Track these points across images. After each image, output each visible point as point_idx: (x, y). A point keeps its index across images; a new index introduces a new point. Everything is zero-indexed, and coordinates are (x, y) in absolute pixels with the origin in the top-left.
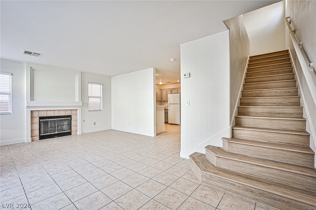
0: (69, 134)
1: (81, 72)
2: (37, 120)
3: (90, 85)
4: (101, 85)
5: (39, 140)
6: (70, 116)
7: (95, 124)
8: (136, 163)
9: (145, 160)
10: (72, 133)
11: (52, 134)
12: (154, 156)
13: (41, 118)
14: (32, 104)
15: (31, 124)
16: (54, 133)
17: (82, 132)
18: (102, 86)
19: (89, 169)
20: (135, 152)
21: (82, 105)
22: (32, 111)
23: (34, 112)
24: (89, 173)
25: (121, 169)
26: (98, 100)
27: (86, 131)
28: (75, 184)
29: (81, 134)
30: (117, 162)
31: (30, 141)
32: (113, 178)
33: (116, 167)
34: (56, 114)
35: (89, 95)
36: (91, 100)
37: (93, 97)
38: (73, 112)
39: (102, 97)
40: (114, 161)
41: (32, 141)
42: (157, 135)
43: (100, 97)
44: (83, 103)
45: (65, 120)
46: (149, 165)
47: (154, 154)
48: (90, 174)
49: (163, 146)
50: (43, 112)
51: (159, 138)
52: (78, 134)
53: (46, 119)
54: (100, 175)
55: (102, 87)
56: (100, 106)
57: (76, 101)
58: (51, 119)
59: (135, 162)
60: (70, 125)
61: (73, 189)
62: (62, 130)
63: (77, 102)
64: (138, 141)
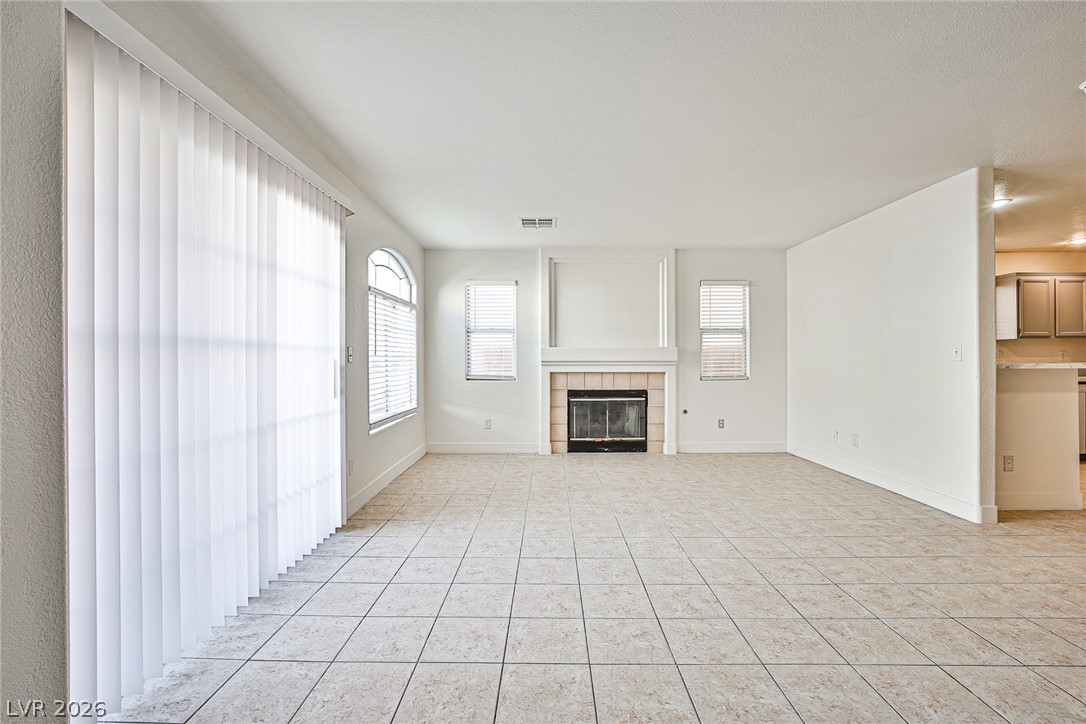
0: (641, 447)
1: (676, 250)
2: (562, 399)
3: (704, 290)
4: (744, 286)
5: (569, 451)
6: (643, 393)
7: (721, 424)
8: (795, 620)
9: (845, 623)
10: (650, 446)
11: (597, 440)
12: (913, 622)
13: (572, 393)
14: (555, 354)
15: (551, 407)
16: (600, 440)
17: (678, 446)
18: (747, 289)
19: (614, 577)
20: (823, 569)
21: (676, 359)
22: (551, 373)
23: (557, 376)
24: (606, 589)
25: (713, 621)
26: (736, 341)
27: (692, 446)
28: (549, 608)
29: (675, 453)
30: (718, 589)
31: (549, 452)
32: (659, 643)
33: (697, 605)
34: (608, 386)
35: (702, 325)
36: (710, 342)
37: (717, 331)
38: (653, 381)
39: (748, 328)
40: (710, 580)
41: (553, 453)
42: (1004, 516)
43: (742, 331)
44: (681, 352)
45: (631, 404)
46: (851, 659)
47: (915, 612)
48: (606, 594)
49: (1005, 590)
50: (577, 376)
51: (1008, 535)
52: (665, 452)
53: (582, 397)
54: (628, 612)
55: (747, 293)
56: (743, 362)
57: (661, 346)
58: (593, 397)
59: (789, 614)
60: (643, 419)
61: (533, 623)
62: (622, 433)
63: (663, 348)
64: (871, 523)
